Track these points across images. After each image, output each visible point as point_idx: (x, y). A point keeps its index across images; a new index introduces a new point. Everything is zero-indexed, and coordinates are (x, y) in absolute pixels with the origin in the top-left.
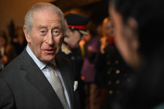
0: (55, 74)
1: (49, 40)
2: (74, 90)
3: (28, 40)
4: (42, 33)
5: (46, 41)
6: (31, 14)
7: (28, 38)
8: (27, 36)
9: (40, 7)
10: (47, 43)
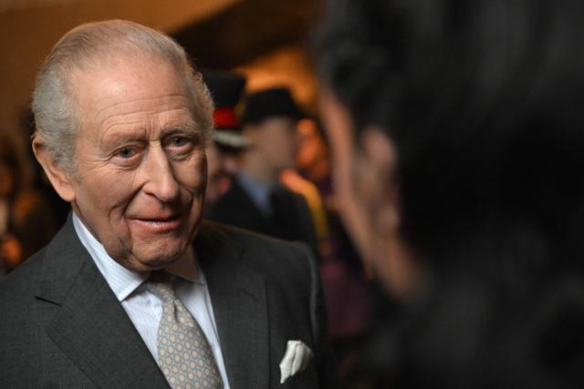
0: (182, 320)
1: (158, 182)
2: (282, 381)
3: (66, 193)
4: (125, 159)
5: (144, 188)
6: (57, 82)
7: (61, 182)
8: (54, 175)
9: (92, 46)
10: (151, 194)
